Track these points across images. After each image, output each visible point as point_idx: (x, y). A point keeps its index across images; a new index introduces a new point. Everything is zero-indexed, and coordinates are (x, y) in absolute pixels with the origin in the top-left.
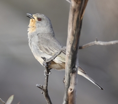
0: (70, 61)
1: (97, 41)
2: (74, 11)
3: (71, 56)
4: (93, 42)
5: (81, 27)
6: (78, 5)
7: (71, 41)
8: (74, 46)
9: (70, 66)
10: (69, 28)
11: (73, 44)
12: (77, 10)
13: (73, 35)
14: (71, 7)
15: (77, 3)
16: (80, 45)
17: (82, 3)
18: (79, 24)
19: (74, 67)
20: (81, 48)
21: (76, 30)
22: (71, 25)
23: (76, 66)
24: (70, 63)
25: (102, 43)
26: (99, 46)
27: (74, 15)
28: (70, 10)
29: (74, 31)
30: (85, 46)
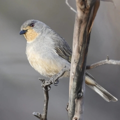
0: (75, 83)
1: (108, 59)
2: (81, 22)
3: (76, 78)
4: (103, 61)
5: (88, 43)
6: (85, 16)
7: (76, 59)
8: (80, 66)
9: (75, 90)
10: (73, 44)
11: (78, 63)
12: (84, 21)
13: (79, 52)
14: (76, 18)
15: (84, 12)
16: (87, 64)
17: (90, 13)
18: (86, 39)
19: (80, 91)
20: (88, 68)
21: (82, 46)
22: (77, 39)
23: (82, 91)
24: (75, 87)
25: (114, 62)
26: (111, 65)
27: (80, 28)
28: (76, 21)
29: (81, 47)
30: (93, 66)
